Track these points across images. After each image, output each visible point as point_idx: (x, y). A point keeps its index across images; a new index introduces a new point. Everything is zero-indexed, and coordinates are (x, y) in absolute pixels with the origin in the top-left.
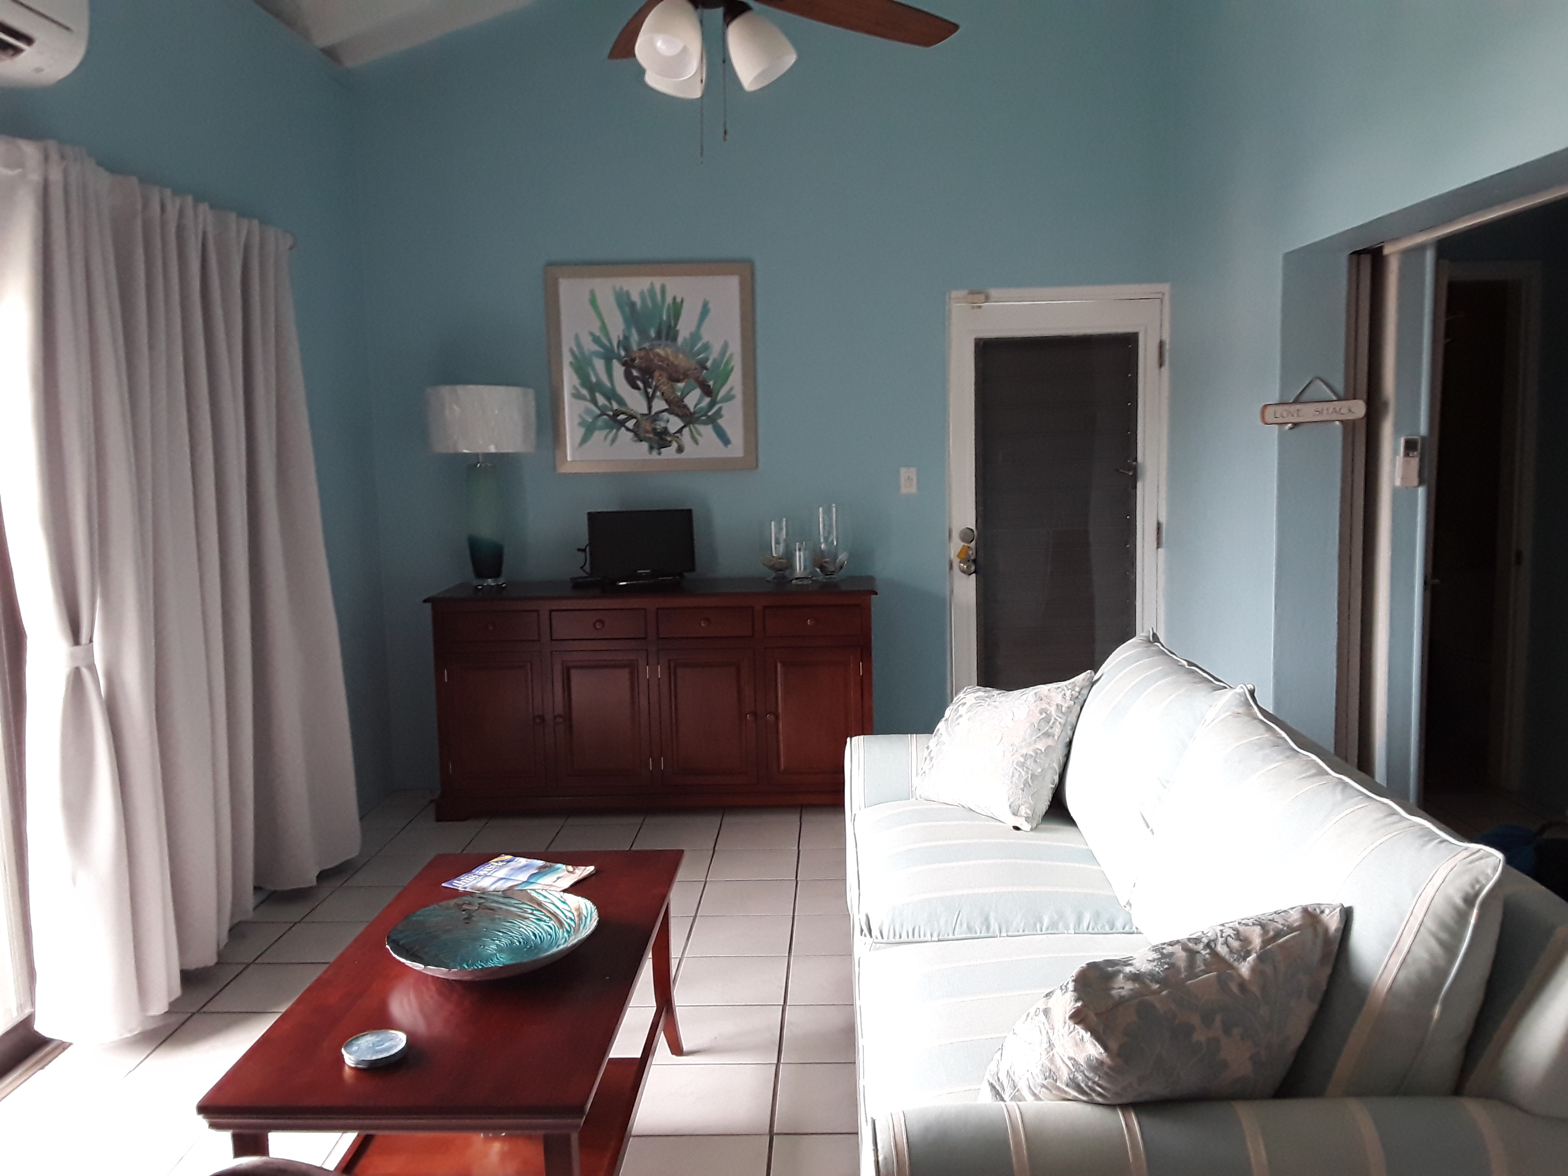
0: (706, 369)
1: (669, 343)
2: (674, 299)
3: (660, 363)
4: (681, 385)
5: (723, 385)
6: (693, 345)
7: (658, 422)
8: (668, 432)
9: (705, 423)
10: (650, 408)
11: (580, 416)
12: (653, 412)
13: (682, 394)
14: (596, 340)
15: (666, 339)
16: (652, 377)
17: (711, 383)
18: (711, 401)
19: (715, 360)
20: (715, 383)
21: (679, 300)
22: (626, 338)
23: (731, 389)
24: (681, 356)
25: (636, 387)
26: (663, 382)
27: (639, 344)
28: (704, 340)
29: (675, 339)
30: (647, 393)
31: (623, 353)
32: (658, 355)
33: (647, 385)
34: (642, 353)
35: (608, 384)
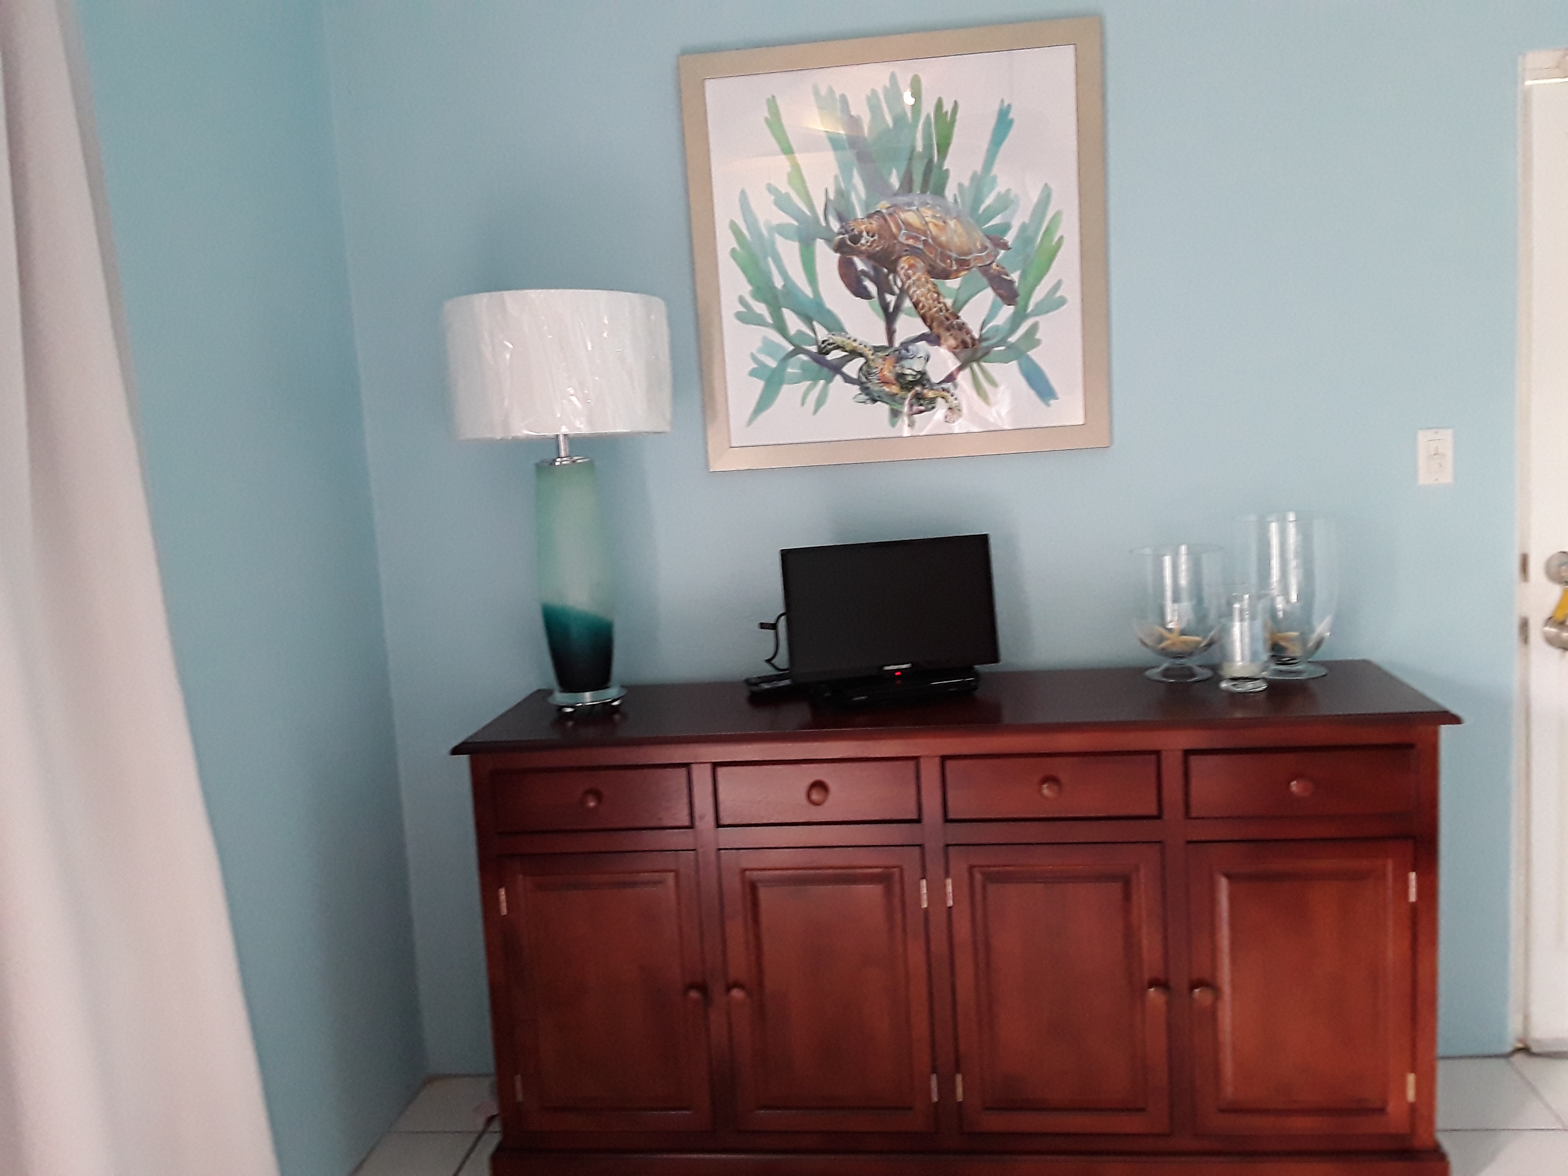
0: (1005, 246)
1: (928, 198)
2: (939, 105)
3: (911, 242)
4: (953, 284)
5: (1039, 280)
6: (978, 200)
7: (907, 363)
8: (928, 380)
9: (1004, 359)
10: (891, 333)
11: (754, 358)
12: (897, 344)
13: (954, 303)
14: (782, 202)
15: (923, 192)
16: (893, 271)
17: (1015, 276)
18: (1015, 314)
19: (1024, 228)
20: (1023, 277)
21: (948, 107)
22: (842, 194)
23: (1058, 285)
24: (952, 223)
25: (861, 292)
26: (919, 279)
27: (867, 205)
28: (1001, 187)
29: (940, 191)
30: (885, 306)
31: (835, 226)
32: (908, 225)
33: (884, 288)
34: (875, 224)
35: (808, 292)
